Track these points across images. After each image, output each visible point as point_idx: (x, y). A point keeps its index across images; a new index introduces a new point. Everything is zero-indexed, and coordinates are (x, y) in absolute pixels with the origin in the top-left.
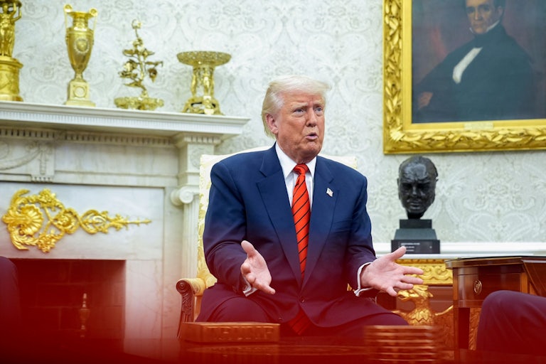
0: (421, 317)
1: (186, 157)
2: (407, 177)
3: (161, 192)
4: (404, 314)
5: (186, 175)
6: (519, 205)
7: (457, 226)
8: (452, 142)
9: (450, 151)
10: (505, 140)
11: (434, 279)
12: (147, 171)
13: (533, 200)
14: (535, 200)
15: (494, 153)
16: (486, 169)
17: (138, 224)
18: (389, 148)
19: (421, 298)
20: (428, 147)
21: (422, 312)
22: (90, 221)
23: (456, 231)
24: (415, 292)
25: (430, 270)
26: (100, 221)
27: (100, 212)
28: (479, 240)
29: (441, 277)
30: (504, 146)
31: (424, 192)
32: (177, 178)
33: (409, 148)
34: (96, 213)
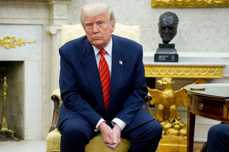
0: (168, 93)
1: (53, 10)
2: (163, 23)
3: (41, 27)
4: (160, 91)
5: (53, 20)
6: (218, 34)
7: (187, 44)
8: (186, 3)
9: (185, 6)
10: (213, 2)
11: (175, 75)
12: (34, 17)
13: (225, 32)
14: (227, 32)
15: (207, 8)
16: (203, 16)
17: (30, 43)
18: (154, 5)
19: (168, 84)
20: (174, 5)
21: (168, 91)
22: (7, 42)
23: (186, 47)
24: (165, 81)
25: (173, 70)
26: (11, 42)
27: (11, 37)
28: (197, 51)
29: (179, 74)
30: (213, 5)
31: (171, 31)
32: (49, 20)
33: (165, 5)
34: (9, 38)
